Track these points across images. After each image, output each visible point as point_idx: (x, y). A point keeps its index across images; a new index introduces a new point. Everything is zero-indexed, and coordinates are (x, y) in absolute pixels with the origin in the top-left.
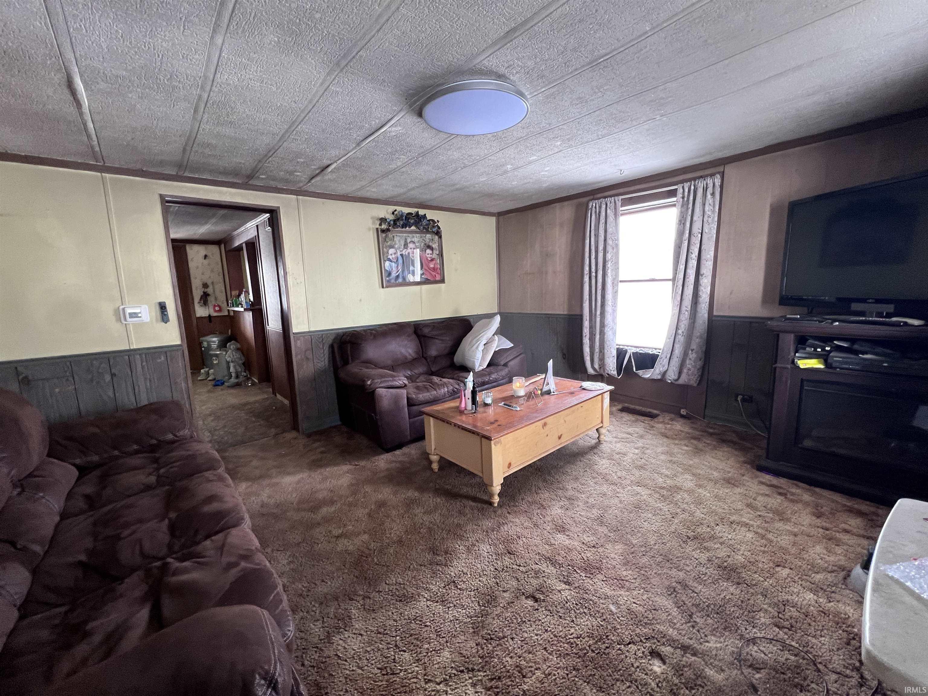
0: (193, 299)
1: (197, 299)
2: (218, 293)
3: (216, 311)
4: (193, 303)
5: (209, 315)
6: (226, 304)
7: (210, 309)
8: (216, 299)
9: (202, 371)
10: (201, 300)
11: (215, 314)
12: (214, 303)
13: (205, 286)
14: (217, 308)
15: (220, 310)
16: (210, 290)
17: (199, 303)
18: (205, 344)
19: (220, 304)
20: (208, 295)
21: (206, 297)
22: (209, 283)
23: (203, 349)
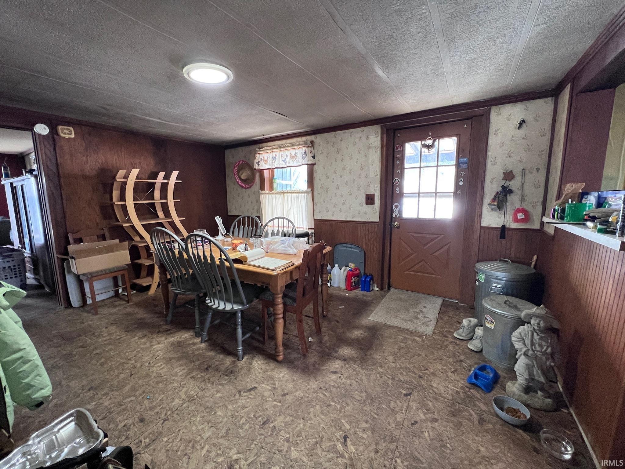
0: (482, 198)
1: (488, 199)
2: (529, 189)
3: (516, 220)
4: (482, 205)
5: (504, 226)
6: (540, 208)
7: (507, 216)
8: (522, 199)
9: (465, 322)
10: (494, 200)
11: (514, 225)
12: (518, 206)
13: (509, 175)
14: (521, 216)
15: (527, 219)
16: (514, 184)
17: (489, 205)
18: (482, 277)
19: (529, 208)
20: (511, 192)
21: (505, 195)
22: (517, 172)
23: (477, 283)
